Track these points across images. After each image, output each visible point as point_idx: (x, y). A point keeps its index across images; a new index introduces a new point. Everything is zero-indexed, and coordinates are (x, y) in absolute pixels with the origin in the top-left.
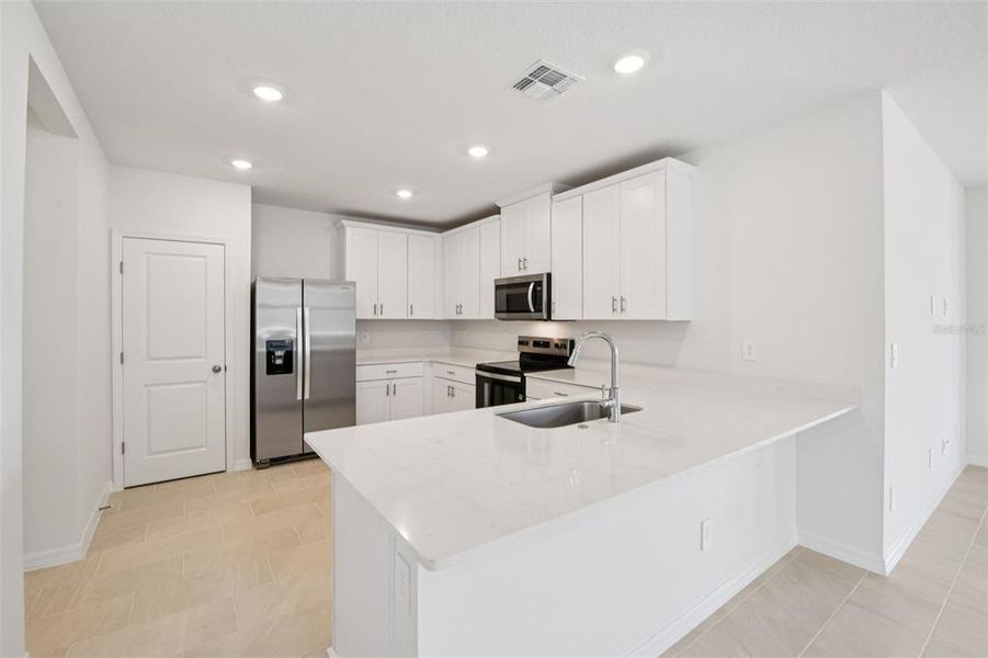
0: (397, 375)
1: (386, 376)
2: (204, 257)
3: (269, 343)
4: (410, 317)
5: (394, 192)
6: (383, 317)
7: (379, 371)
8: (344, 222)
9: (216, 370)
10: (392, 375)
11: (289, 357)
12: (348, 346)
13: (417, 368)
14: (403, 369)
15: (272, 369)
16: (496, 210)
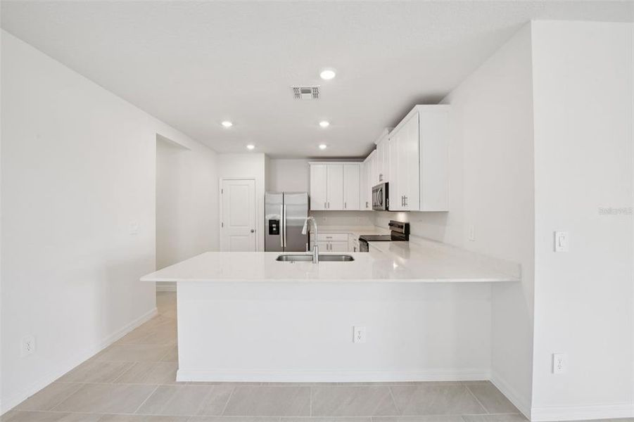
0: (333, 239)
1: (327, 239)
2: (248, 185)
3: (270, 221)
4: (345, 209)
5: (318, 146)
6: (330, 209)
7: (322, 237)
8: (310, 163)
9: (253, 231)
10: (329, 239)
11: (278, 228)
12: (300, 225)
13: (344, 237)
14: (335, 237)
15: (271, 232)
16: (375, 147)
